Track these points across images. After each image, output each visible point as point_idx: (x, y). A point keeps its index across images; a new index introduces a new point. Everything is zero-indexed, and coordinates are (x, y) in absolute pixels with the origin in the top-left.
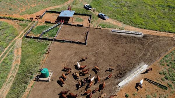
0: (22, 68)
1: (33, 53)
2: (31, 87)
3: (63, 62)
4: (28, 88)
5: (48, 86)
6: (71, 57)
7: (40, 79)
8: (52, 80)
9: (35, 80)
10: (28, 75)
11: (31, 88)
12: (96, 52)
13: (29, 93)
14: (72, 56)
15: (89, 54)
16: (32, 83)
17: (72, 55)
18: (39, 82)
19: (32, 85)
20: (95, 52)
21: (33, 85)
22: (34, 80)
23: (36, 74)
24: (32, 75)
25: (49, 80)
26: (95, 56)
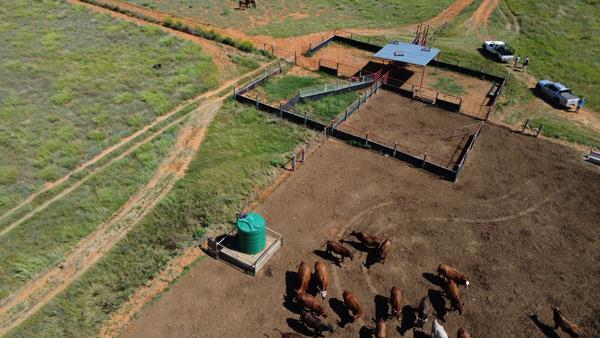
0: (180, 190)
1: (240, 154)
2: (180, 270)
3: (335, 216)
4: (169, 268)
5: (246, 291)
6: (374, 207)
7: (225, 250)
8: (268, 271)
9: (206, 247)
10: (191, 221)
11: (178, 274)
12: (493, 224)
13: (166, 290)
14: (381, 205)
15: (456, 220)
16: (191, 253)
17: (382, 201)
18: (218, 262)
19: (189, 262)
20: (487, 221)
21: (193, 264)
22: (203, 250)
23: (220, 228)
24: (204, 225)
25: (258, 268)
26: (484, 237)
